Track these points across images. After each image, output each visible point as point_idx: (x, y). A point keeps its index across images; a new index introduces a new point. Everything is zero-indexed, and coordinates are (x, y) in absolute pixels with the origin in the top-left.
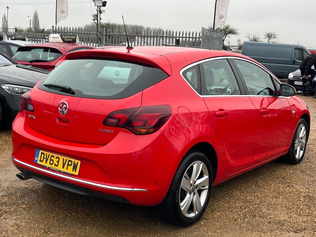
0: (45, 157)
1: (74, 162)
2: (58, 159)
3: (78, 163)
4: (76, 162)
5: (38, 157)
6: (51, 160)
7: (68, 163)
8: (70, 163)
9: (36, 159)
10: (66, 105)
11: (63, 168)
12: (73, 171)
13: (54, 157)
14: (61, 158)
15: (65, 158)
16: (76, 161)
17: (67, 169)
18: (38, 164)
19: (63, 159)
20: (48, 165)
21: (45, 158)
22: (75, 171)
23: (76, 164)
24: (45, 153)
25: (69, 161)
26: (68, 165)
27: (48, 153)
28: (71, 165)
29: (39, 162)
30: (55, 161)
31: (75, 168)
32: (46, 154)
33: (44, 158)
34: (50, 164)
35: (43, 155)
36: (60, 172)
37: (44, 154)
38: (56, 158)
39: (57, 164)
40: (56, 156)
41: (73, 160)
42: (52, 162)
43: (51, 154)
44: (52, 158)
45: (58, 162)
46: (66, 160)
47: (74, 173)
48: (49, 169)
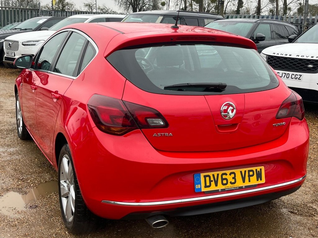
0: (212, 179)
1: (256, 170)
2: (233, 175)
3: (261, 169)
4: (259, 170)
5: (200, 183)
6: (223, 179)
7: (249, 173)
8: (251, 173)
9: (197, 187)
10: (232, 106)
11: (244, 181)
12: (258, 180)
13: (226, 174)
14: (237, 171)
15: (243, 170)
16: (258, 168)
17: (249, 181)
18: (204, 192)
19: (241, 172)
20: (220, 187)
21: (212, 181)
22: (261, 180)
23: (259, 171)
24: (210, 174)
25: (249, 171)
26: (249, 176)
27: (215, 173)
28: (253, 175)
29: (204, 189)
30: (230, 178)
31: (259, 176)
32: (213, 175)
33: (210, 181)
34: (223, 184)
35: (207, 178)
36: (241, 189)
37: (209, 176)
38: (230, 174)
39: (233, 181)
40: (228, 172)
41: (254, 169)
42: (225, 182)
43: (220, 173)
44: (224, 177)
45: (234, 178)
46: (245, 171)
47: (260, 182)
48: (223, 191)
